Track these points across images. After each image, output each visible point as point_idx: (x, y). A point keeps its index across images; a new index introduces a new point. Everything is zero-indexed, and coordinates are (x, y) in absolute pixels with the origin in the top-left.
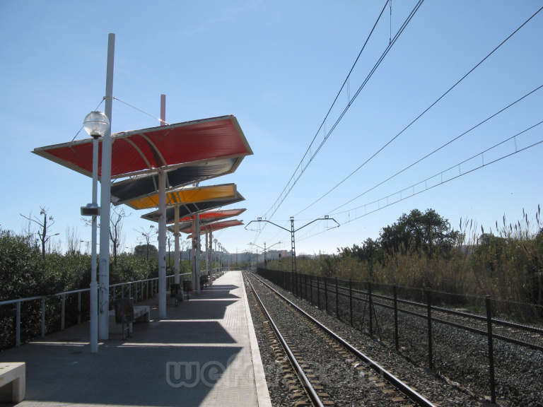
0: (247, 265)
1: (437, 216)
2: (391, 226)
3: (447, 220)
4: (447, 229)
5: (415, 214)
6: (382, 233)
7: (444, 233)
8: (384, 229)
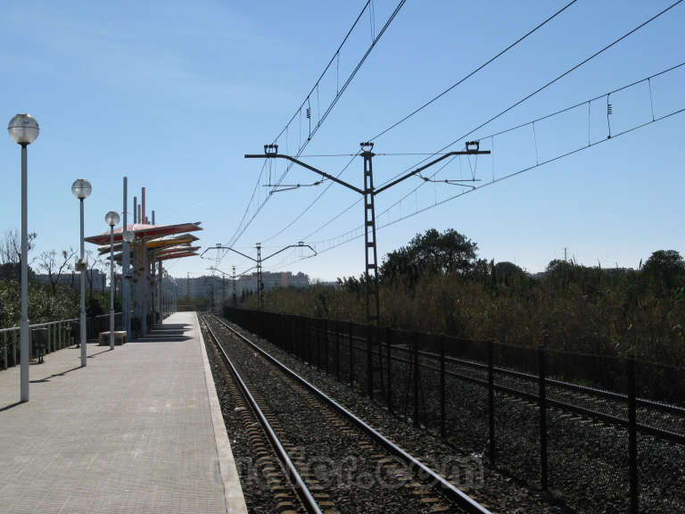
0: (207, 301)
1: (461, 238)
2: (397, 251)
3: (475, 244)
4: (474, 256)
5: (433, 234)
6: (386, 261)
7: (471, 261)
8: (389, 255)
